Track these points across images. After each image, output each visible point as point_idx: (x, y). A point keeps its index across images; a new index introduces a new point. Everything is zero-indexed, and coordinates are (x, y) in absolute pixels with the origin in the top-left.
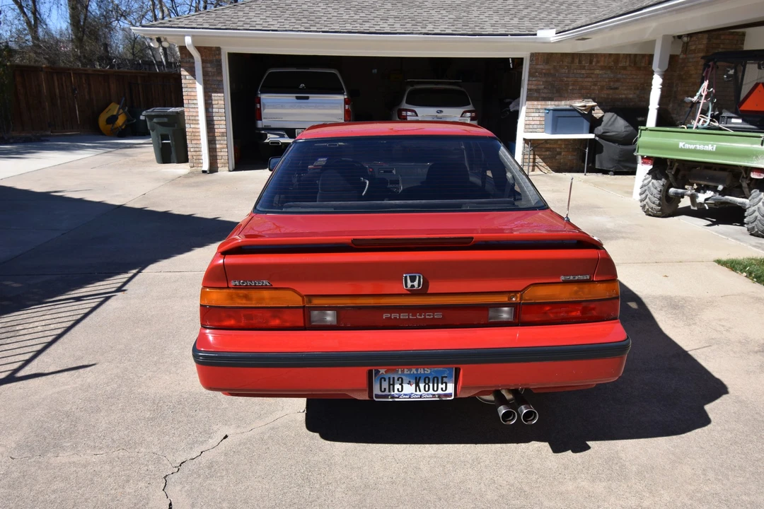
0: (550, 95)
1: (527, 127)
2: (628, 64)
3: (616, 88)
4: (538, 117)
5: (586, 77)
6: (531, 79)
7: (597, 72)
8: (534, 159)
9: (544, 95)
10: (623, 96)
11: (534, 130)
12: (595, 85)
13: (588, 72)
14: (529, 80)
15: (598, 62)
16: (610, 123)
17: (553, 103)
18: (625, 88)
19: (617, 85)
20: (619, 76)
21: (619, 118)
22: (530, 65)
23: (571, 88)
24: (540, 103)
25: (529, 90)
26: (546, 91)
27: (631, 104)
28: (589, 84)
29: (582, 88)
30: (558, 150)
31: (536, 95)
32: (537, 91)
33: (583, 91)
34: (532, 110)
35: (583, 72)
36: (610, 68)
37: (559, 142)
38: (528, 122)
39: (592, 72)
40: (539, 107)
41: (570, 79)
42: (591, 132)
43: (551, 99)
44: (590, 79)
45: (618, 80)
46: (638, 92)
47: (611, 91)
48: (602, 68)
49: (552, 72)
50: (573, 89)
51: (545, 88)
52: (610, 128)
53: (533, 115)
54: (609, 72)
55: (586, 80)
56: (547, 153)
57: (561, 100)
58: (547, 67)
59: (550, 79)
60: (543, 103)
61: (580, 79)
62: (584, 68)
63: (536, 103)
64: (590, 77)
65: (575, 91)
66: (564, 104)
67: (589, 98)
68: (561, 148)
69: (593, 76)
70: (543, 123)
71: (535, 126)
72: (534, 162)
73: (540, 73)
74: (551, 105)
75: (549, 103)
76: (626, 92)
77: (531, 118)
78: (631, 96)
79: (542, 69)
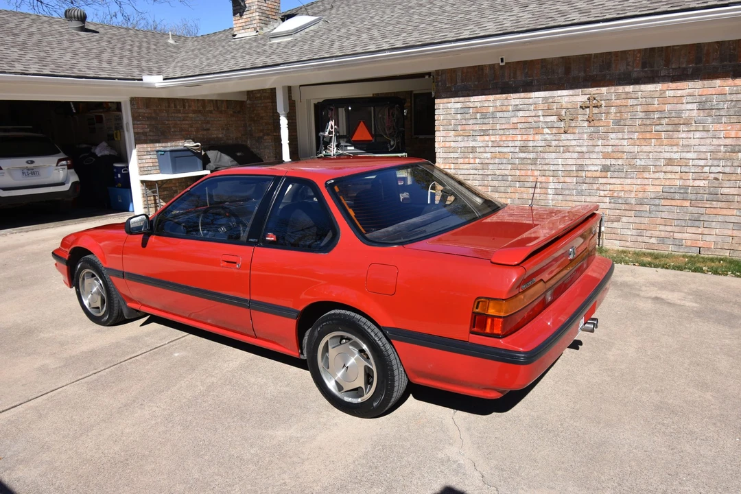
0: (156, 138)
1: (142, 169)
2: (212, 109)
3: (208, 130)
4: (150, 159)
5: (183, 120)
6: (136, 122)
7: (191, 115)
8: (155, 200)
9: (151, 138)
10: (215, 136)
11: (149, 172)
12: (192, 127)
13: (184, 115)
14: (133, 124)
15: (189, 106)
16: (218, 160)
17: (160, 145)
18: (214, 129)
19: (208, 126)
20: (208, 119)
21: (223, 154)
22: (131, 109)
23: (172, 130)
24: (149, 145)
25: (136, 134)
26: (152, 134)
27: (222, 142)
28: (187, 126)
29: (182, 130)
30: (174, 188)
31: (143, 138)
32: (144, 134)
33: (184, 133)
34: (143, 153)
35: (180, 115)
36: (200, 111)
37: (173, 182)
38: (142, 165)
39: (186, 115)
40: (149, 149)
41: (170, 122)
42: (204, 169)
43: (158, 142)
44: (187, 122)
45: (208, 122)
46: (224, 132)
47: (205, 132)
48: (194, 112)
49: (153, 115)
50: (175, 131)
51: (150, 131)
52: (219, 164)
53: (145, 157)
54: (200, 115)
55: (184, 122)
56: (165, 193)
57: (167, 142)
58: (148, 111)
59: (153, 123)
60: (152, 145)
61: (179, 122)
62: (179, 112)
63: (145, 145)
64: (186, 120)
65: (177, 133)
66: (170, 146)
67: (189, 139)
68: (176, 187)
69: (188, 119)
70: (157, 164)
71: (149, 168)
72: (155, 203)
73: (143, 117)
74: (159, 146)
75: (157, 145)
76: (216, 132)
77: (144, 161)
78: (220, 136)
79: (145, 113)
